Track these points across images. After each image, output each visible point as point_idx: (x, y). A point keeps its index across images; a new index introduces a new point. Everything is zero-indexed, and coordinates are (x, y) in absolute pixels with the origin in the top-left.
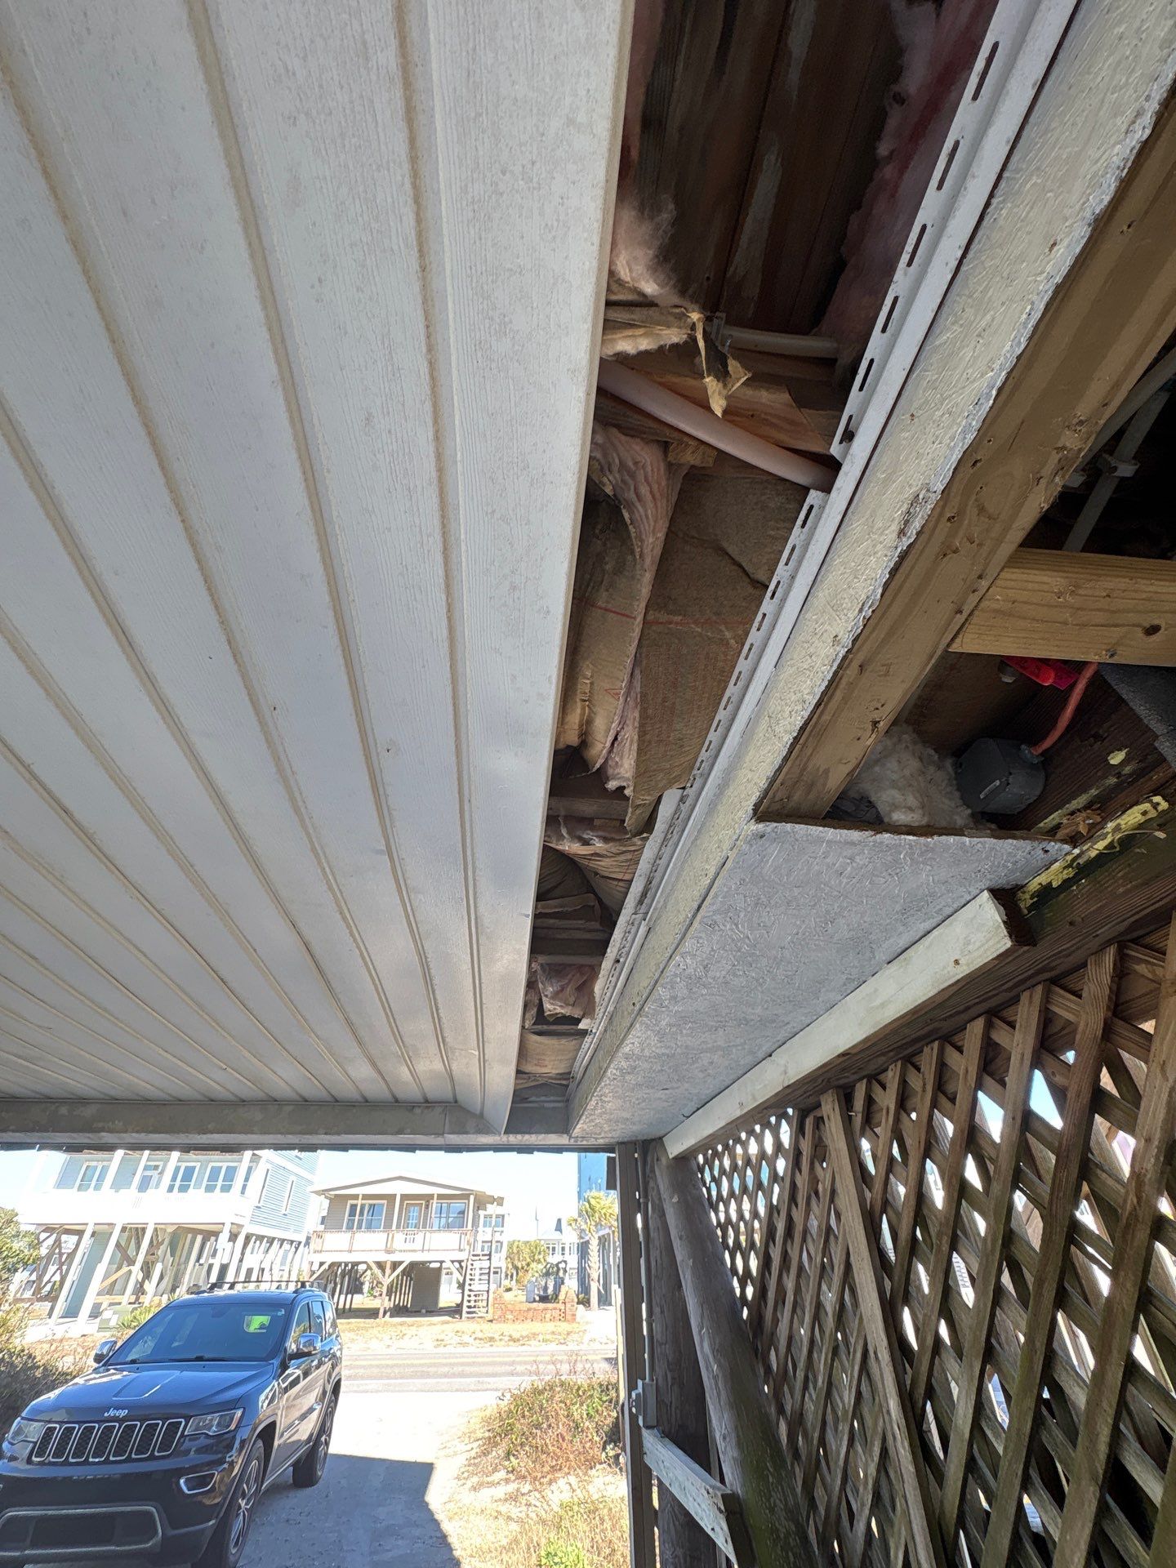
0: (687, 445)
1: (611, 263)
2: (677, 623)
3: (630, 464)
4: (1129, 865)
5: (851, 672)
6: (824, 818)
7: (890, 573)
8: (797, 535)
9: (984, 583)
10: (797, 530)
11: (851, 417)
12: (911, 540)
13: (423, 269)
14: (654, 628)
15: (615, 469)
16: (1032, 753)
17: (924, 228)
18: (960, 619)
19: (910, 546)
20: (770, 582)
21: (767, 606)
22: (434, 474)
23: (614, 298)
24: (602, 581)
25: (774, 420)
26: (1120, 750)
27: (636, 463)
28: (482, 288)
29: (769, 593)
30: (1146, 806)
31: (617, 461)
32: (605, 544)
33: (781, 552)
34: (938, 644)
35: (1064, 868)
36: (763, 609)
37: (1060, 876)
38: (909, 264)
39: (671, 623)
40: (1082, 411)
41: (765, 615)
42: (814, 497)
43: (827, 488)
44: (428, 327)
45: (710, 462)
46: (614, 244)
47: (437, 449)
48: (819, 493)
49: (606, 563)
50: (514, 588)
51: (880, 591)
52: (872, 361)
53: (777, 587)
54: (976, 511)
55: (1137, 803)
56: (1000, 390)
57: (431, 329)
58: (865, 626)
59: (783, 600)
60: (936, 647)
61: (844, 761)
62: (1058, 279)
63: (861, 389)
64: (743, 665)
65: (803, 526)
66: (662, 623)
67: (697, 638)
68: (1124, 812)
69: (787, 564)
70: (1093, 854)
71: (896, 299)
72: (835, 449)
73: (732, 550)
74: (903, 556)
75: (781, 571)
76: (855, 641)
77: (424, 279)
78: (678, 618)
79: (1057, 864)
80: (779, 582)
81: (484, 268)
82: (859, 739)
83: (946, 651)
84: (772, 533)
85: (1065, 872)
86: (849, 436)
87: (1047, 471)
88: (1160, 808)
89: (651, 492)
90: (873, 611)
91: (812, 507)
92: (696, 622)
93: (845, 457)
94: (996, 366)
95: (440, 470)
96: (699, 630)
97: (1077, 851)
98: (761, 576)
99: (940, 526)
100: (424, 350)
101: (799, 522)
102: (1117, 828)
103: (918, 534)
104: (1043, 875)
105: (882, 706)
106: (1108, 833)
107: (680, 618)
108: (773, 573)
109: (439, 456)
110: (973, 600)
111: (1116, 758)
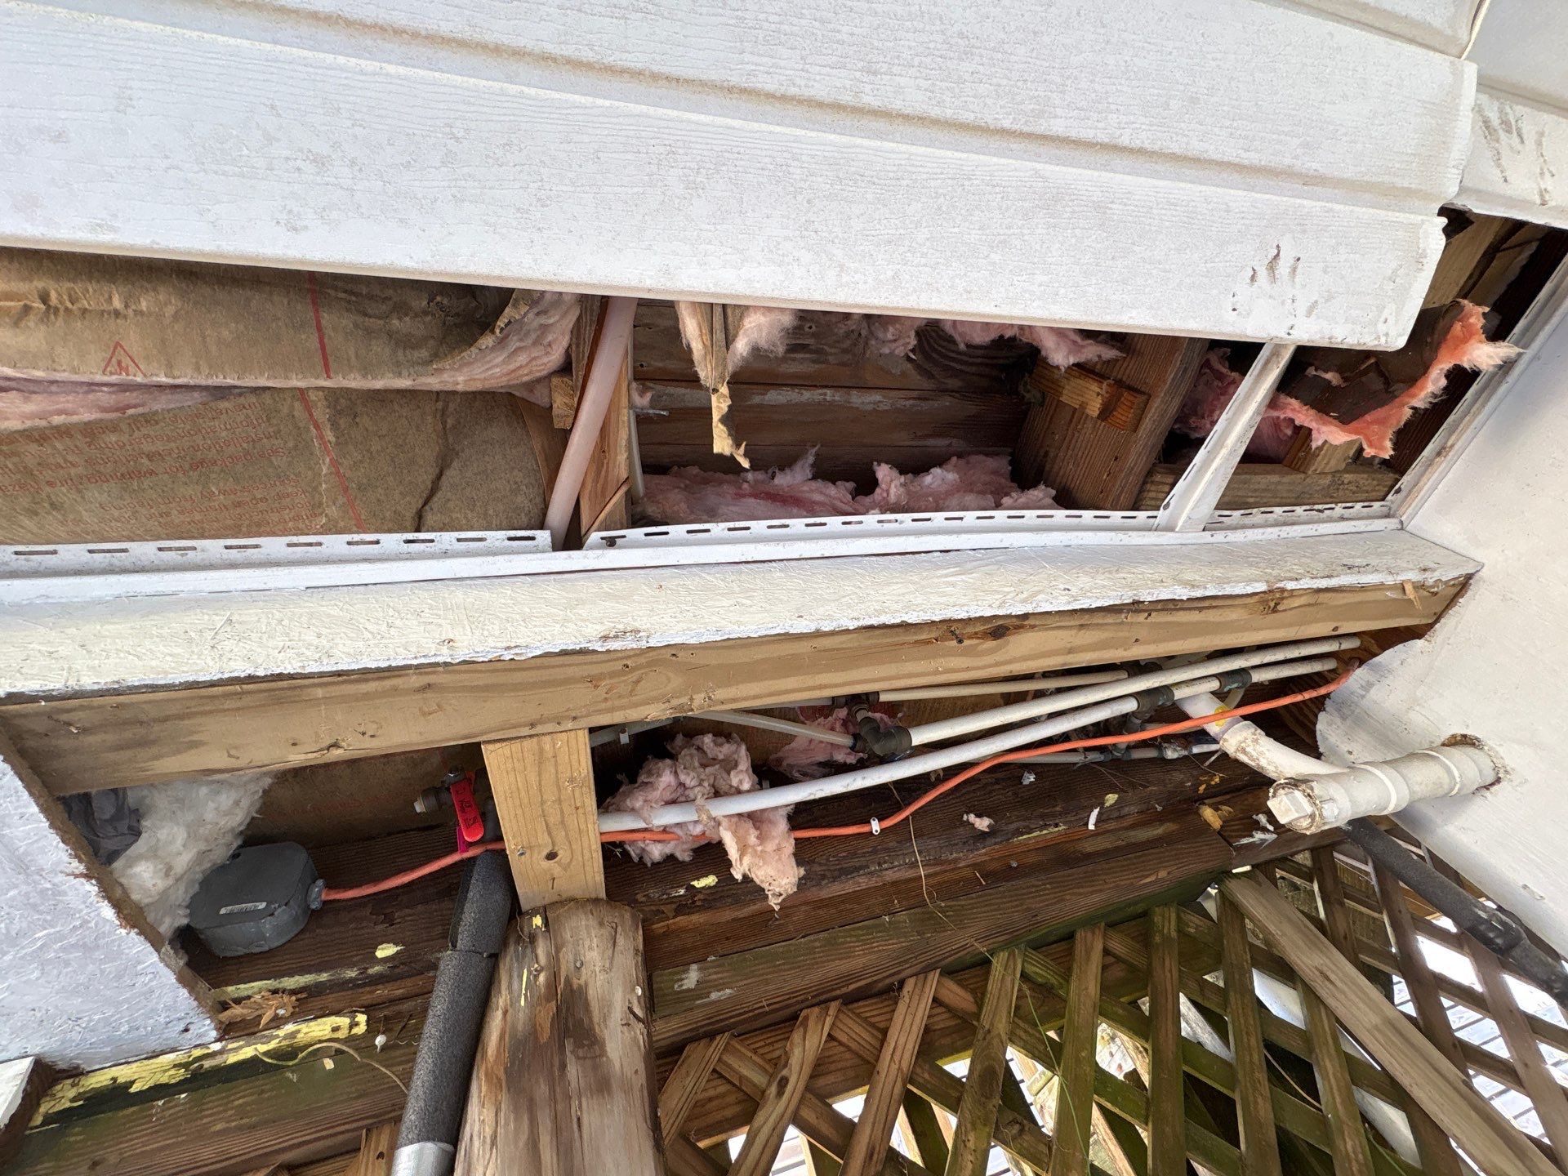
0: (572, 396)
1: (756, 308)
2: (321, 437)
3: (550, 338)
4: (263, 1092)
5: (415, 681)
6: (59, 799)
7: (561, 651)
8: (497, 537)
9: (570, 725)
10: (503, 534)
11: (624, 537)
12: (600, 649)
13: (730, 90)
14: (297, 404)
15: (542, 320)
16: (320, 893)
17: (748, 528)
18: (526, 731)
19: (594, 652)
20: (428, 531)
21: (392, 541)
22: (489, 38)
23: (729, 311)
24: (366, 315)
25: (603, 473)
26: (396, 944)
27: (550, 345)
28: (724, 164)
29: (411, 536)
30: (344, 1021)
31: (551, 321)
32: (426, 313)
33: (472, 529)
34: (485, 733)
35: (175, 1066)
36: (385, 538)
37: (158, 1076)
38: (729, 529)
39: (317, 427)
40: (720, 694)
41: (377, 542)
42: (543, 537)
43: (557, 547)
44: (678, 80)
45: (558, 424)
46: (769, 309)
47: (529, 54)
48: (550, 539)
49: (400, 319)
50: (320, 162)
51: (539, 653)
52: (667, 533)
53: (424, 541)
54: (635, 679)
55: (337, 1013)
56: (728, 639)
57: (674, 83)
58: (490, 661)
59: (410, 557)
60: (482, 734)
61: (233, 752)
62: (792, 631)
63: (647, 535)
64: (274, 546)
65: (510, 539)
66: (311, 415)
67: (310, 473)
68: (316, 1018)
69: (459, 540)
70: (232, 1059)
71: (708, 531)
72: (595, 537)
73: (452, 474)
74: (582, 652)
75: (447, 539)
76: (464, 662)
77: (721, 88)
78: (330, 436)
79: (172, 1056)
80: (432, 541)
81: (741, 169)
82: (294, 744)
83: (478, 745)
84: (491, 512)
85: (172, 1072)
86: (611, 542)
87: (675, 702)
88: (356, 1031)
89: (521, 367)
90: (512, 659)
91: (533, 538)
92: (334, 463)
93: (591, 548)
94: (742, 628)
95: (497, 50)
96: (325, 471)
97: (217, 1047)
98: (430, 518)
99: (617, 663)
100: (655, 68)
101: (513, 533)
102: (293, 1035)
103: (608, 651)
104: (134, 1065)
105: (372, 736)
106: (277, 1036)
107: (333, 440)
108: (441, 530)
109: (518, 54)
110: (550, 727)
111: (385, 951)
